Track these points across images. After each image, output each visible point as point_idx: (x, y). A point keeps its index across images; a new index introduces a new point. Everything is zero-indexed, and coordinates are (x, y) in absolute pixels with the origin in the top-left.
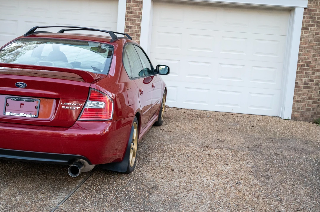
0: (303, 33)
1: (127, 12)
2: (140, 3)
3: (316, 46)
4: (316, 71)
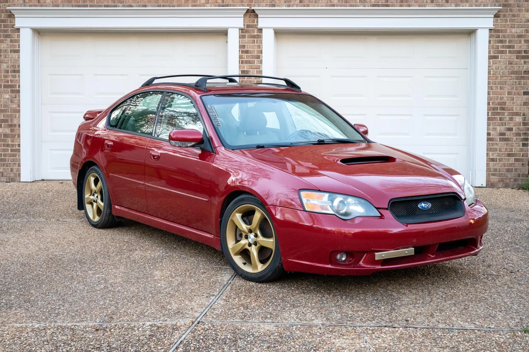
0: (492, 63)
1: (241, 51)
2: (258, 38)
3: (511, 79)
4: (514, 116)
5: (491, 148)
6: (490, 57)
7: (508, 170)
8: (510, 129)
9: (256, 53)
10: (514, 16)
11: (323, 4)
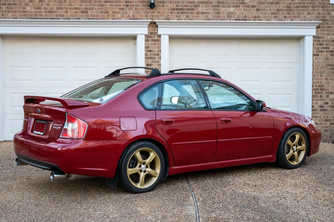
0: (315, 59)
1: (146, 51)
2: (158, 41)
3: (327, 70)
4: (329, 94)
5: (314, 116)
6: (314, 55)
7: (326, 131)
8: (327, 103)
9: (156, 52)
10: (329, 27)
11: (203, 19)
